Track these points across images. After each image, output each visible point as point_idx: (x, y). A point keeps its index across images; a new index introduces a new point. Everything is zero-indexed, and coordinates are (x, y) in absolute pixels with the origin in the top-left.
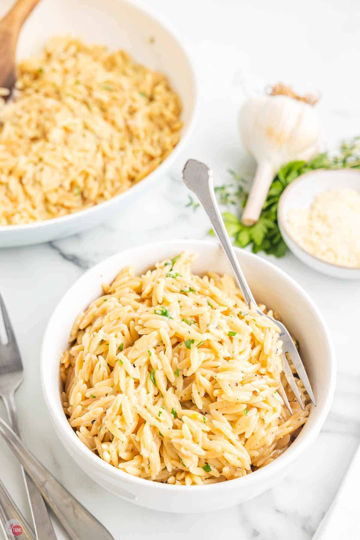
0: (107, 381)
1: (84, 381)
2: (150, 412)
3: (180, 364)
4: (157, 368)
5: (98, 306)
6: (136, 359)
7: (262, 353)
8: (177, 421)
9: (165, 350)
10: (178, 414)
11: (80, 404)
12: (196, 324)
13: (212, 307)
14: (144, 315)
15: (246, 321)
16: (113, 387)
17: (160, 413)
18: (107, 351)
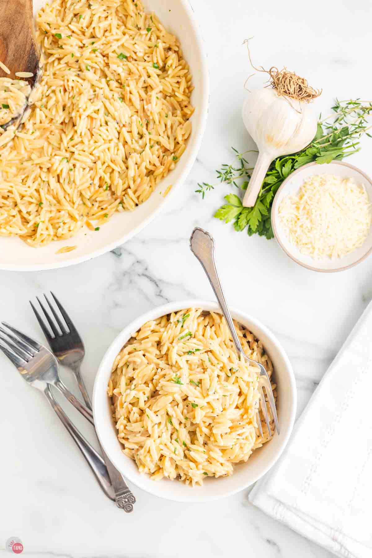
0: (139, 424)
1: (125, 417)
2: (168, 448)
3: (189, 414)
4: (173, 416)
5: (129, 353)
6: (158, 411)
7: (245, 402)
8: (187, 452)
9: (178, 405)
10: (187, 445)
11: (123, 432)
12: (200, 385)
13: (212, 364)
14: (163, 382)
15: (236, 377)
16: (144, 428)
17: (175, 449)
18: (138, 401)
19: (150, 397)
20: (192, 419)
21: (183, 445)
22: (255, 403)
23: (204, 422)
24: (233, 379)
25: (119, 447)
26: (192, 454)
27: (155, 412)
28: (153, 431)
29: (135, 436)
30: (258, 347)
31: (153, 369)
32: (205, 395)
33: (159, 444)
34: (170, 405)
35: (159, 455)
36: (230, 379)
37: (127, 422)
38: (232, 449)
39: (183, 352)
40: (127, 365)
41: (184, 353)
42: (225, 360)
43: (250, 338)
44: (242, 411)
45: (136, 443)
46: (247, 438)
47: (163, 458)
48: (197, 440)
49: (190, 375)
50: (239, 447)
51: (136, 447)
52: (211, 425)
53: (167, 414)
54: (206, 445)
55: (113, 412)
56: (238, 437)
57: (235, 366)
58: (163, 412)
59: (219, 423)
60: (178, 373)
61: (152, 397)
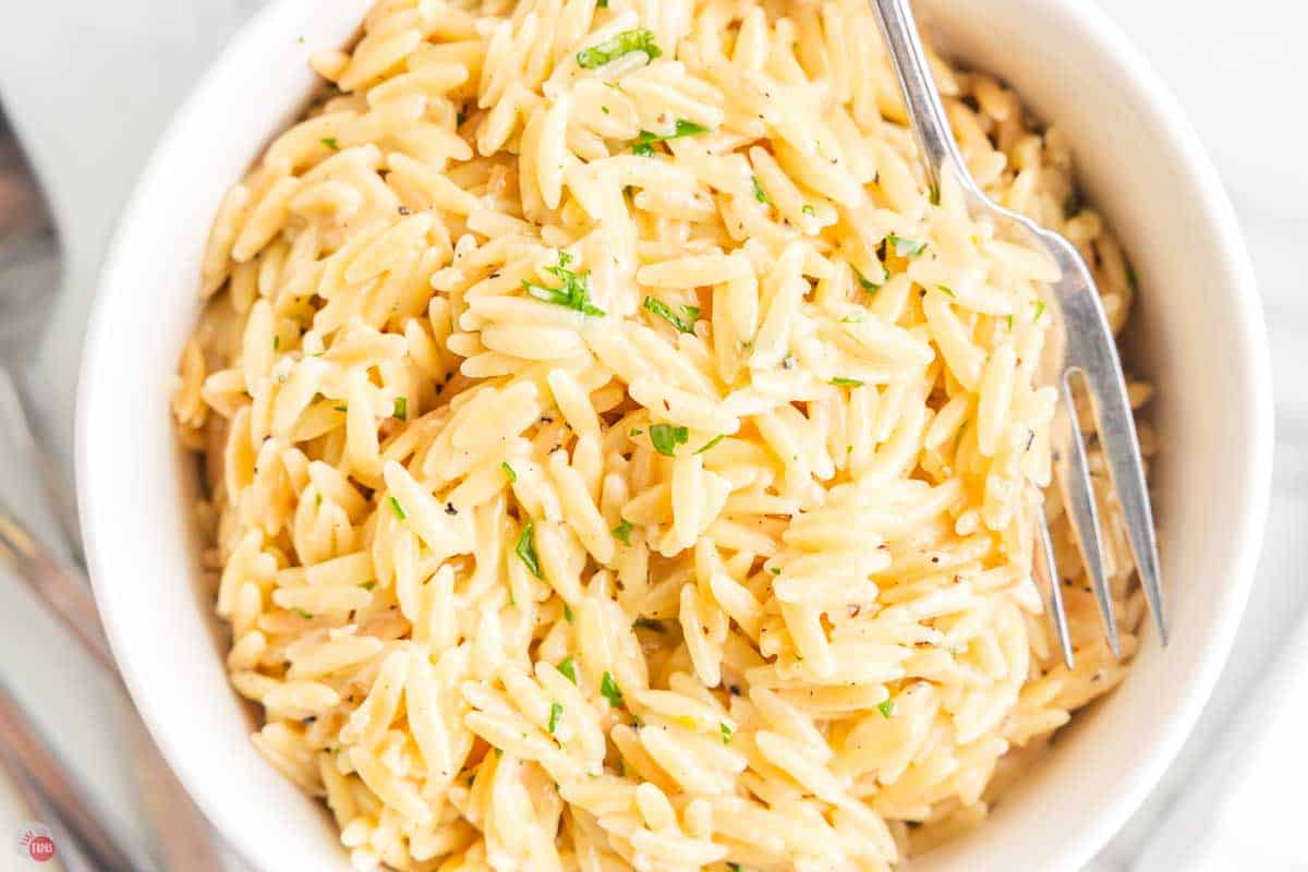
0: (347, 565)
1: (266, 535)
2: (514, 706)
3: (636, 502)
4: (544, 518)
5: (299, 171)
6: (458, 482)
7: (968, 434)
8: (621, 732)
9: (571, 445)
10: (626, 698)
11: (255, 627)
12: (700, 326)
13: (774, 216)
14: (484, 300)
15: (915, 284)
16: (376, 588)
17: (556, 709)
18: (341, 433)
19: (408, 406)
20: (653, 531)
21: (604, 693)
22: (1019, 439)
23: (727, 553)
25: (236, 719)
26: (654, 739)
27: (440, 494)
28: (426, 602)
29: (327, 638)
30: (1045, 163)
31: (430, 238)
32: (729, 380)
33: (462, 679)
34: (526, 446)
35: (464, 748)
36: (881, 301)
37: (280, 568)
38: (884, 709)
39: (608, 142)
40: (279, 240)
41: (613, 147)
42: (853, 196)
43: (998, 108)
44: (946, 494)
45: (328, 678)
46: (971, 653)
47: (482, 770)
48: (688, 669)
49: (645, 261)
50: (933, 711)
51: (328, 698)
52: (768, 567)
53: (514, 511)
54: (734, 700)
56: (926, 634)
57: (909, 221)
58: (480, 491)
59: (808, 549)
60: (576, 251)
61: (424, 410)
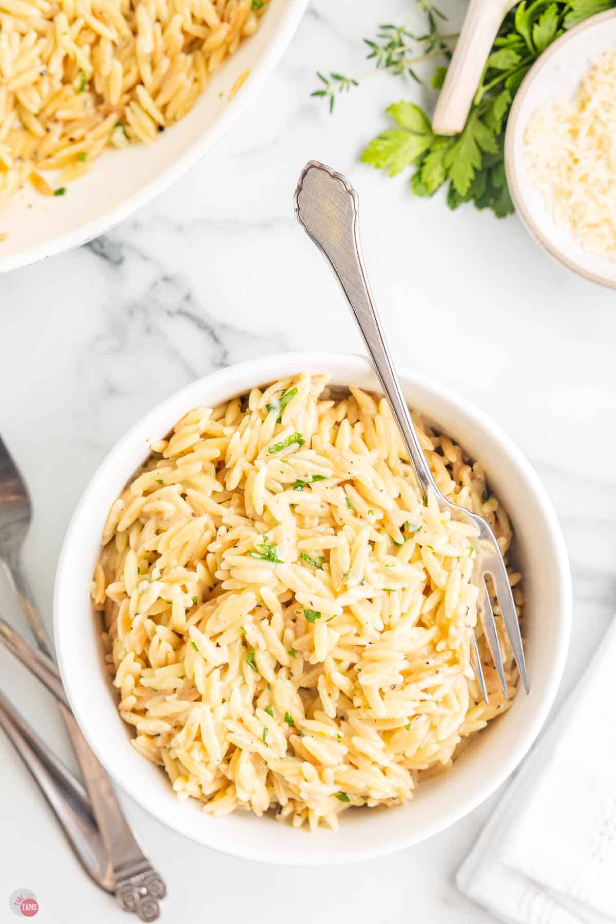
0: (172, 669)
1: (136, 655)
2: (247, 729)
3: (299, 641)
4: (258, 647)
5: (146, 493)
6: (221, 633)
7: (441, 608)
8: (294, 738)
9: (270, 617)
10: (295, 723)
11: (132, 694)
12: (325, 565)
13: (355, 514)
14: (231, 557)
15: (417, 544)
16: (185, 679)
17: (266, 729)
18: (169, 612)
19: (198, 599)
20: (306, 654)
21: (285, 721)
22: (463, 610)
23: (338, 661)
24: (408, 550)
25: (121, 733)
26: (308, 742)
27: (214, 638)
28: (208, 686)
29: (164, 700)
30: (473, 478)
31: (206, 528)
32: (338, 590)
33: (224, 719)
34: (250, 617)
35: (226, 747)
36: (402, 552)
37: (143, 668)
38: (408, 727)
39: (283, 484)
40: (139, 523)
41: (285, 486)
42: (390, 504)
43: (452, 456)
44: (432, 633)
45: (165, 718)
46: (445, 702)
47: (234, 756)
48: (321, 709)
49: (301, 538)
50: (428, 726)
51: (166, 727)
52: (356, 668)
53: (245, 643)
54: (342, 722)
55: (107, 650)
56: (424, 696)
57: (415, 515)
58: (231, 637)
59: (373, 661)
60: (271, 535)
61: (205, 600)
